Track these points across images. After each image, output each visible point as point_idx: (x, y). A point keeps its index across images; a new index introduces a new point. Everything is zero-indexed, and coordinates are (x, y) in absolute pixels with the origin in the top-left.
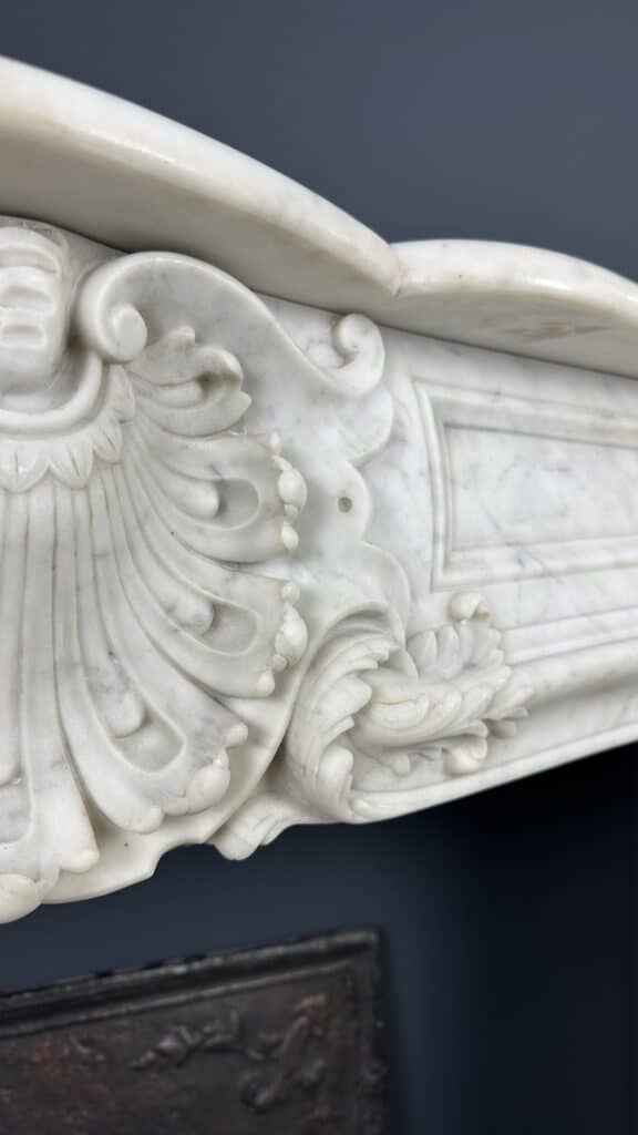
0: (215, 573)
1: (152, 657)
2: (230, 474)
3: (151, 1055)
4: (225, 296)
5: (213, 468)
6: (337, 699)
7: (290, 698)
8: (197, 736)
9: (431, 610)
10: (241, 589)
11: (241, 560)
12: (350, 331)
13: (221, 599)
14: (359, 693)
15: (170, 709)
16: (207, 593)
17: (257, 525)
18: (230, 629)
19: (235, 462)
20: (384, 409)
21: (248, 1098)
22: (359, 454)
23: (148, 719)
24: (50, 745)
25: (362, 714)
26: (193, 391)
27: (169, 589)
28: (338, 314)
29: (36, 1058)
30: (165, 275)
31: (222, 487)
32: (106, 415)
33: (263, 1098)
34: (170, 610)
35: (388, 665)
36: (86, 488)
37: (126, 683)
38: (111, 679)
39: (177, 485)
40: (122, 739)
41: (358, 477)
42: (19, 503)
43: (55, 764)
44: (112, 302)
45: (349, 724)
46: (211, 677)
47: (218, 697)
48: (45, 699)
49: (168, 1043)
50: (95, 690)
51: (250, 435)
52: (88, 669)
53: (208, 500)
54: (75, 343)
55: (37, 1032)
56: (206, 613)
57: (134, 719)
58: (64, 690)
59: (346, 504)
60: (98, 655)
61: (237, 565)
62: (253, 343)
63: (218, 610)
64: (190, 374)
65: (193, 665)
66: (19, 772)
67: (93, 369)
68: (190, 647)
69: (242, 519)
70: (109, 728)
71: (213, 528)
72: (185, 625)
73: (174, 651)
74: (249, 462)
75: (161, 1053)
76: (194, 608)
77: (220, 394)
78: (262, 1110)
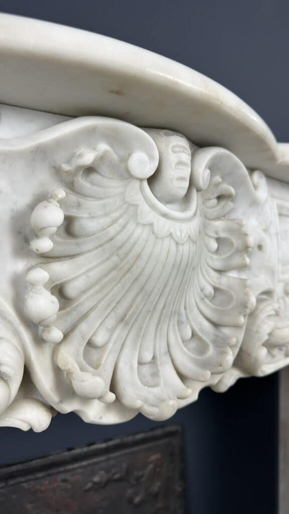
0: (215, 275)
1: (196, 310)
2: (221, 235)
3: (90, 485)
5: (216, 232)
8: (214, 342)
9: (279, 290)
10: (224, 282)
11: (222, 270)
12: (256, 177)
13: (217, 286)
14: (270, 325)
15: (201, 330)
16: (213, 283)
18: (220, 298)
19: (224, 230)
21: (130, 501)
22: (264, 228)
23: (194, 334)
24: (164, 346)
25: (271, 334)
26: (215, 201)
27: (203, 282)
28: (251, 170)
29: (43, 488)
31: (218, 240)
32: (198, 212)
33: (137, 500)
34: (202, 290)
37: (188, 320)
38: (184, 319)
39: (206, 240)
40: (186, 342)
41: (264, 235)
42: (181, 248)
43: (165, 354)
44: (205, 168)
45: (267, 337)
46: (216, 318)
47: (215, 325)
49: (96, 479)
50: (180, 323)
51: (227, 219)
52: (179, 314)
53: (215, 245)
55: (43, 477)
56: (212, 291)
57: (189, 335)
58: (171, 324)
59: (260, 247)
61: (220, 272)
62: (239, 184)
63: (216, 290)
64: (216, 195)
65: (208, 313)
66: (154, 358)
67: (195, 194)
68: (207, 305)
69: (226, 253)
70: (182, 338)
71: (215, 257)
72: (206, 296)
73: (203, 307)
74: (230, 230)
75: (95, 483)
76: (210, 290)
77: (223, 203)
78: (137, 506)
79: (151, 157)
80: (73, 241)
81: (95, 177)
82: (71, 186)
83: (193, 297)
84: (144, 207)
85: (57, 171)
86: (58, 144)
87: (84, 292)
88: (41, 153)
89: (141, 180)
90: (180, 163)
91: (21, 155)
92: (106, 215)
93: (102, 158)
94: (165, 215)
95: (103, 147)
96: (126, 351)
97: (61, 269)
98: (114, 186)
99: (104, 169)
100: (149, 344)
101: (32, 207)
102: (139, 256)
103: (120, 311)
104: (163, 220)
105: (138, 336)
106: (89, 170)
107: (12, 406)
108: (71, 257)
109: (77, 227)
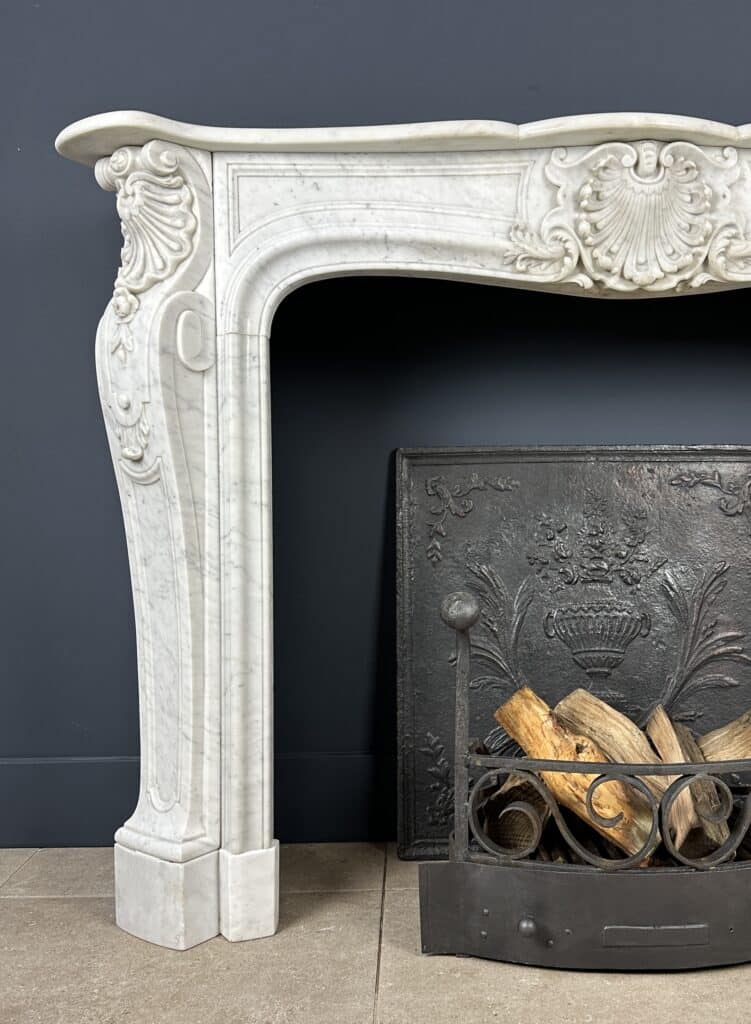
0: (690, 216)
1: (674, 237)
2: (693, 191)
4: (691, 149)
5: (690, 190)
6: (720, 243)
7: (709, 245)
10: (697, 220)
11: (697, 213)
12: (727, 151)
13: (692, 223)
14: (727, 242)
15: (680, 249)
16: (688, 221)
17: (700, 204)
18: (694, 229)
19: (695, 188)
20: (738, 171)
22: (728, 183)
23: (674, 252)
24: (653, 256)
25: (727, 247)
26: (684, 172)
27: (679, 220)
30: (677, 147)
31: (691, 195)
32: (665, 179)
34: (679, 225)
35: (735, 237)
36: (661, 194)
37: (669, 242)
38: (666, 241)
39: (680, 195)
40: (669, 256)
41: (727, 189)
42: (649, 198)
44: (666, 155)
45: (723, 249)
46: (689, 242)
48: (652, 243)
50: (663, 243)
51: (698, 181)
52: (661, 238)
53: (688, 198)
54: (659, 165)
56: (688, 226)
57: (671, 251)
58: (656, 243)
59: (724, 196)
60: (663, 234)
61: (695, 214)
62: (698, 158)
63: (691, 226)
64: (683, 168)
65: (684, 239)
66: (646, 261)
67: (662, 169)
68: (684, 235)
69: (697, 201)
70: (666, 254)
71: (689, 206)
72: (683, 229)
73: (681, 236)
74: (698, 188)
76: (685, 225)
77: (690, 172)
79: (632, 157)
80: (599, 203)
81: (608, 171)
82: (598, 177)
83: (671, 228)
84: (630, 181)
85: (591, 171)
86: (589, 160)
87: (605, 226)
88: (583, 164)
89: (629, 168)
90: (648, 156)
91: (575, 167)
92: (614, 187)
93: (610, 161)
94: (641, 183)
95: (610, 156)
96: (629, 258)
97: (594, 216)
98: (616, 173)
99: (612, 166)
100: (642, 252)
101: (580, 189)
102: (628, 204)
103: (624, 234)
104: (639, 185)
105: (634, 249)
106: (605, 168)
107: (573, 274)
108: (599, 210)
109: (601, 196)
